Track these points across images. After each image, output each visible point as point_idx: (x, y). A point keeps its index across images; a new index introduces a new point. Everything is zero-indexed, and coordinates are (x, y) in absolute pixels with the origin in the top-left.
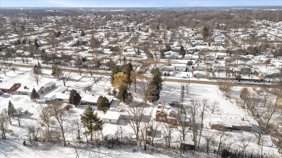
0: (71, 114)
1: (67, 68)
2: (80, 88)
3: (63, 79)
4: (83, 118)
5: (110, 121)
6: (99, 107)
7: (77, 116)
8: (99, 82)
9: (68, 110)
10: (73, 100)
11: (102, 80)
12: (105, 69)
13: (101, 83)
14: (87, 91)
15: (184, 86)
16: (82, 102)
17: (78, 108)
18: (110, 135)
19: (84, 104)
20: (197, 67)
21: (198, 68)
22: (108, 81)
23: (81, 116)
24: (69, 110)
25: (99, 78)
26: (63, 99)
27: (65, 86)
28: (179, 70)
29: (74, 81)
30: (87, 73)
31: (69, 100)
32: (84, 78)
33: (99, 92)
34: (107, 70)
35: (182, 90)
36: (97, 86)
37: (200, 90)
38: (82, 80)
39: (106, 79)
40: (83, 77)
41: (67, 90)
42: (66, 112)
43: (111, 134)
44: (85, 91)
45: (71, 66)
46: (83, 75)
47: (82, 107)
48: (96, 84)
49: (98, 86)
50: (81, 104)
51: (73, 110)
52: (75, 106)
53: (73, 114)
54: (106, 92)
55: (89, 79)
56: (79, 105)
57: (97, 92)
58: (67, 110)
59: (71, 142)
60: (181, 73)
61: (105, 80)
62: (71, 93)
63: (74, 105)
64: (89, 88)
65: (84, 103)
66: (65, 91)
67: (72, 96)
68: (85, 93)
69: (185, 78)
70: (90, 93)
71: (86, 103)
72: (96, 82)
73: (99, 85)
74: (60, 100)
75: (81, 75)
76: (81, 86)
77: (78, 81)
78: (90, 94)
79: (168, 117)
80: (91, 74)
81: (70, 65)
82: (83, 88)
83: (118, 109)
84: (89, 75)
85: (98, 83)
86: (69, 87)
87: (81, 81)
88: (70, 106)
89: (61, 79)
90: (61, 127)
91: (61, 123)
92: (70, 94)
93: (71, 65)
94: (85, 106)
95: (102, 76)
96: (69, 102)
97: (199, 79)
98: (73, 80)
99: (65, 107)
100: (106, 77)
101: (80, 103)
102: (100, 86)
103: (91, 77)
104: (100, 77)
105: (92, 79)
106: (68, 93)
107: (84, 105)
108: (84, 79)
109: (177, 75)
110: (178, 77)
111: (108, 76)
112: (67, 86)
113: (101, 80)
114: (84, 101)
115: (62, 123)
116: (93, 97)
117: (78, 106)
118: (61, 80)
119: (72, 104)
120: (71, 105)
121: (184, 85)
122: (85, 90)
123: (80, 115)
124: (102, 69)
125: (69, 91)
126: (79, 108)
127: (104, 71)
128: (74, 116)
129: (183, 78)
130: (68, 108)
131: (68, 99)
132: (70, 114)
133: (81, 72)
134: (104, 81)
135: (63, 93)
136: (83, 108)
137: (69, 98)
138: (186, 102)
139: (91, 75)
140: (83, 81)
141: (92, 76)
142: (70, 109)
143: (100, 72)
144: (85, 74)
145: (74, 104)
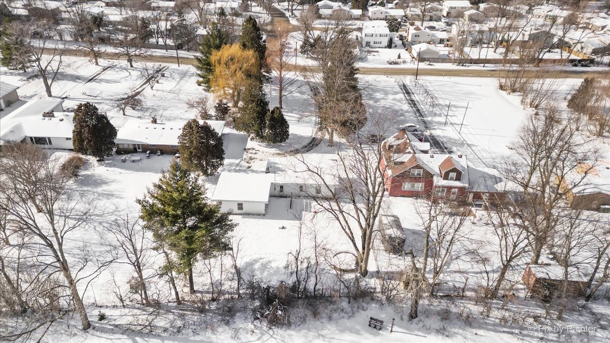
0: (89, 189)
1: (49, 45)
2: (101, 101)
3: (42, 74)
4: (150, 213)
5: (240, 206)
6: (190, 159)
7: (113, 195)
8: (157, 82)
9: (76, 175)
10: (90, 141)
11: (165, 75)
12: (166, 47)
13: (165, 85)
14: (129, 111)
15: (404, 84)
16: (121, 147)
17: (111, 167)
18: (256, 261)
19: (127, 152)
20: (416, 36)
21: (418, 36)
22: (185, 79)
23: (143, 206)
24: (79, 174)
25: (157, 72)
26: (49, 138)
27: (50, 95)
28: (372, 44)
29: (79, 79)
30: (117, 56)
31: (74, 141)
32: (108, 72)
33: (168, 111)
34: (171, 48)
35: (406, 95)
36: (155, 92)
37: (453, 92)
38: (102, 77)
39: (179, 73)
40: (104, 70)
41: (59, 108)
42: (71, 183)
43: (259, 257)
44: (123, 110)
45: (61, 40)
46: (103, 62)
47: (124, 161)
48: (152, 88)
49: (158, 94)
50: (119, 152)
51: (93, 176)
52: (98, 161)
53: (95, 190)
54: (195, 109)
55: (126, 74)
56: (112, 155)
57: (160, 112)
58: (71, 177)
59: (107, 307)
60: (377, 52)
61: (177, 76)
62: (78, 115)
63: (94, 158)
64: (132, 101)
65: (126, 146)
66: (53, 112)
67: (82, 127)
68: (124, 115)
69: (396, 63)
70: (140, 115)
71: (135, 149)
72: (148, 81)
73: (163, 91)
74: (40, 141)
75: (97, 64)
76: (104, 95)
77: (90, 80)
78: (140, 117)
79: (438, 181)
80: (130, 61)
81: (58, 38)
82: (112, 100)
83: (247, 162)
84: (124, 63)
85: (156, 86)
86: (63, 98)
87: (101, 80)
88: (80, 159)
89: (36, 76)
90: (59, 260)
91: (56, 246)
92: (75, 119)
93: (61, 36)
94: (134, 158)
95: (163, 65)
96: (72, 147)
97: (432, 65)
98: (76, 78)
99: (64, 167)
100: (174, 66)
101: (114, 150)
102: (165, 93)
103: (129, 67)
104: (156, 67)
105: (135, 74)
106: (67, 116)
107: (129, 155)
108: (108, 75)
109: (370, 57)
110: (374, 62)
111: (180, 65)
112: (59, 98)
113: (163, 75)
114: (127, 140)
115: (60, 245)
116: (154, 125)
117: (109, 160)
118: (37, 80)
119: (86, 154)
120: (84, 157)
121: (402, 81)
122: (123, 106)
123: (139, 202)
124: (157, 46)
125: (68, 110)
126: (114, 166)
127: (164, 51)
128: (99, 195)
129: (391, 64)
130: (73, 169)
131: (71, 135)
132: (86, 189)
133: (97, 55)
134: (173, 78)
135: (47, 118)
136: (128, 164)
137: (74, 132)
138: (438, 128)
139: (129, 64)
140: (108, 81)
141: (132, 66)
142: (82, 173)
143: (154, 54)
144: (109, 61)
145: (94, 154)
